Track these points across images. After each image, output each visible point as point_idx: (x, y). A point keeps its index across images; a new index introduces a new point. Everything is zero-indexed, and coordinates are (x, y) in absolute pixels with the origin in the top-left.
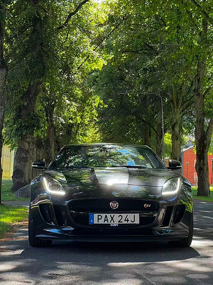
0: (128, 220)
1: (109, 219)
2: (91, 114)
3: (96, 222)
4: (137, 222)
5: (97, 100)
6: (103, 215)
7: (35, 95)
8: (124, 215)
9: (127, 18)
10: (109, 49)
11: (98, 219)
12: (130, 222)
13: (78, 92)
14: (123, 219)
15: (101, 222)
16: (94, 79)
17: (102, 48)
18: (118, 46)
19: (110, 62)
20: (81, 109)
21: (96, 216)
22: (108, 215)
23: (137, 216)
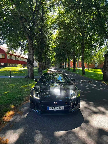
0: (60, 109)
1: (54, 108)
2: (54, 56)
3: (49, 109)
4: (63, 109)
5: (54, 53)
6: (52, 107)
7: (42, 54)
8: (59, 107)
9: (60, 37)
10: (56, 43)
11: (50, 108)
12: (61, 109)
13: (51, 52)
14: (59, 108)
15: (51, 109)
16: (54, 49)
17: (55, 43)
18: (58, 43)
19: (57, 46)
20: (52, 55)
21: (49, 107)
22: (54, 107)
23: (63, 107)
